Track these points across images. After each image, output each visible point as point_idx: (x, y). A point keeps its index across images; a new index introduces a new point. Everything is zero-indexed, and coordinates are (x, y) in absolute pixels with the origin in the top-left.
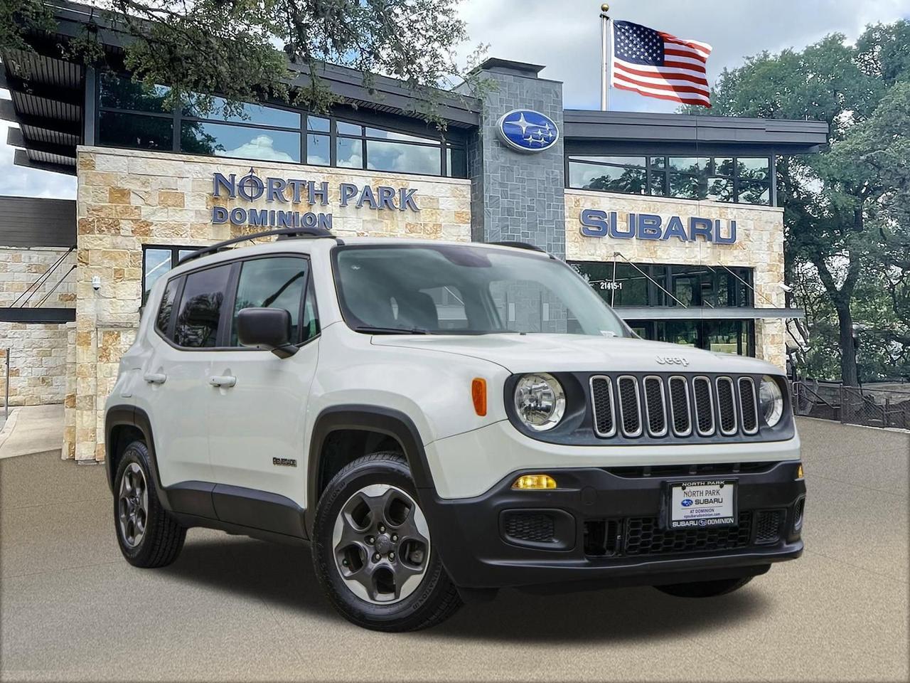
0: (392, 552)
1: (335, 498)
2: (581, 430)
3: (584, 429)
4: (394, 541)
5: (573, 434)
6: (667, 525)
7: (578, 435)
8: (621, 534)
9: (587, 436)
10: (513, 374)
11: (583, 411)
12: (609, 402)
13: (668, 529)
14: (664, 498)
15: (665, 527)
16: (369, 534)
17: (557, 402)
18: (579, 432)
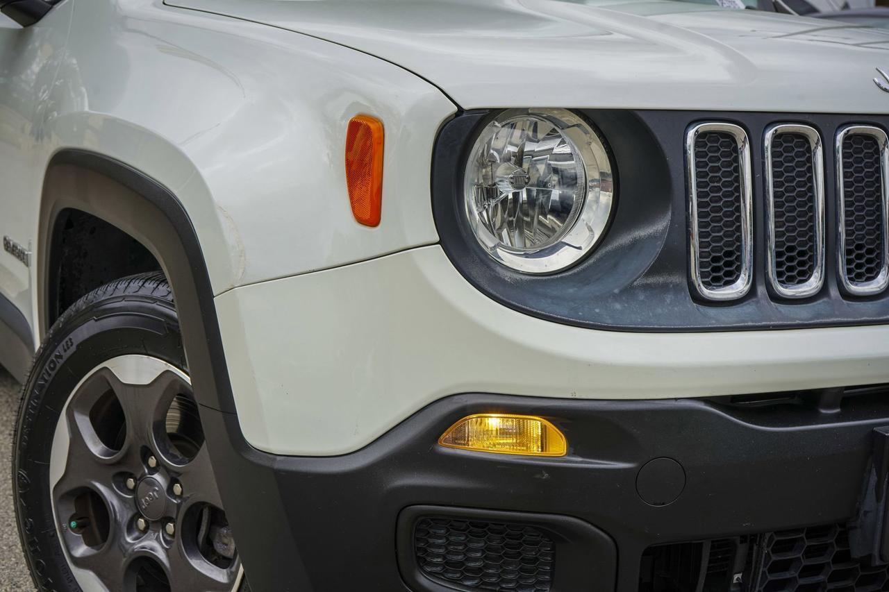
0: (170, 520)
1: (53, 373)
2: (651, 280)
3: (660, 279)
4: (176, 497)
5: (628, 291)
6: (876, 552)
7: (642, 297)
8: (746, 571)
9: (669, 298)
10: (461, 110)
11: (660, 225)
12: (737, 189)
13: (878, 563)
14: (873, 479)
15: (870, 556)
16: (123, 469)
17: (590, 196)
18: (645, 287)
